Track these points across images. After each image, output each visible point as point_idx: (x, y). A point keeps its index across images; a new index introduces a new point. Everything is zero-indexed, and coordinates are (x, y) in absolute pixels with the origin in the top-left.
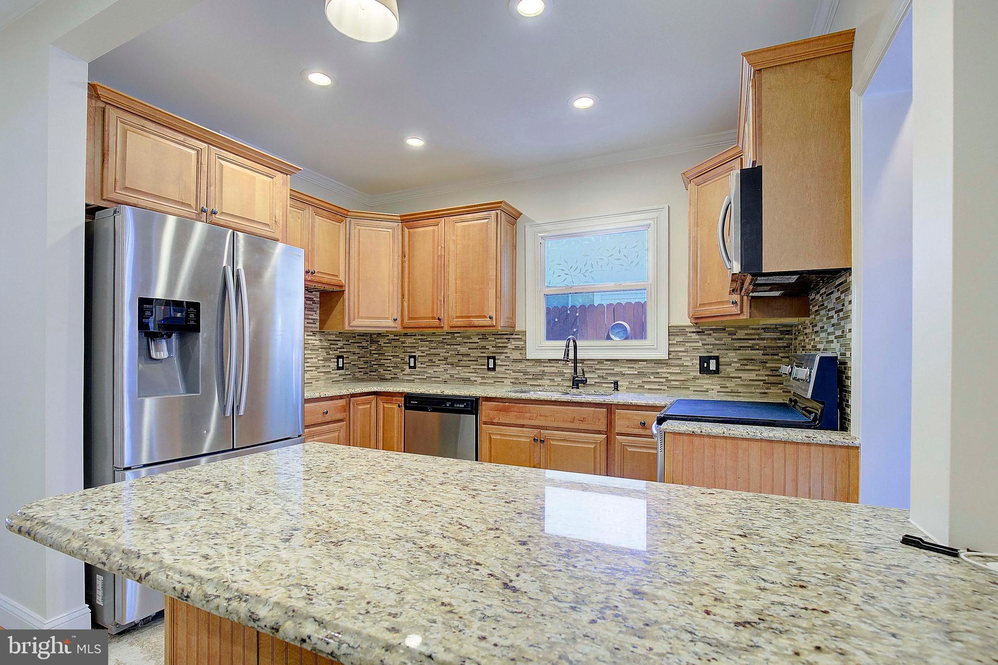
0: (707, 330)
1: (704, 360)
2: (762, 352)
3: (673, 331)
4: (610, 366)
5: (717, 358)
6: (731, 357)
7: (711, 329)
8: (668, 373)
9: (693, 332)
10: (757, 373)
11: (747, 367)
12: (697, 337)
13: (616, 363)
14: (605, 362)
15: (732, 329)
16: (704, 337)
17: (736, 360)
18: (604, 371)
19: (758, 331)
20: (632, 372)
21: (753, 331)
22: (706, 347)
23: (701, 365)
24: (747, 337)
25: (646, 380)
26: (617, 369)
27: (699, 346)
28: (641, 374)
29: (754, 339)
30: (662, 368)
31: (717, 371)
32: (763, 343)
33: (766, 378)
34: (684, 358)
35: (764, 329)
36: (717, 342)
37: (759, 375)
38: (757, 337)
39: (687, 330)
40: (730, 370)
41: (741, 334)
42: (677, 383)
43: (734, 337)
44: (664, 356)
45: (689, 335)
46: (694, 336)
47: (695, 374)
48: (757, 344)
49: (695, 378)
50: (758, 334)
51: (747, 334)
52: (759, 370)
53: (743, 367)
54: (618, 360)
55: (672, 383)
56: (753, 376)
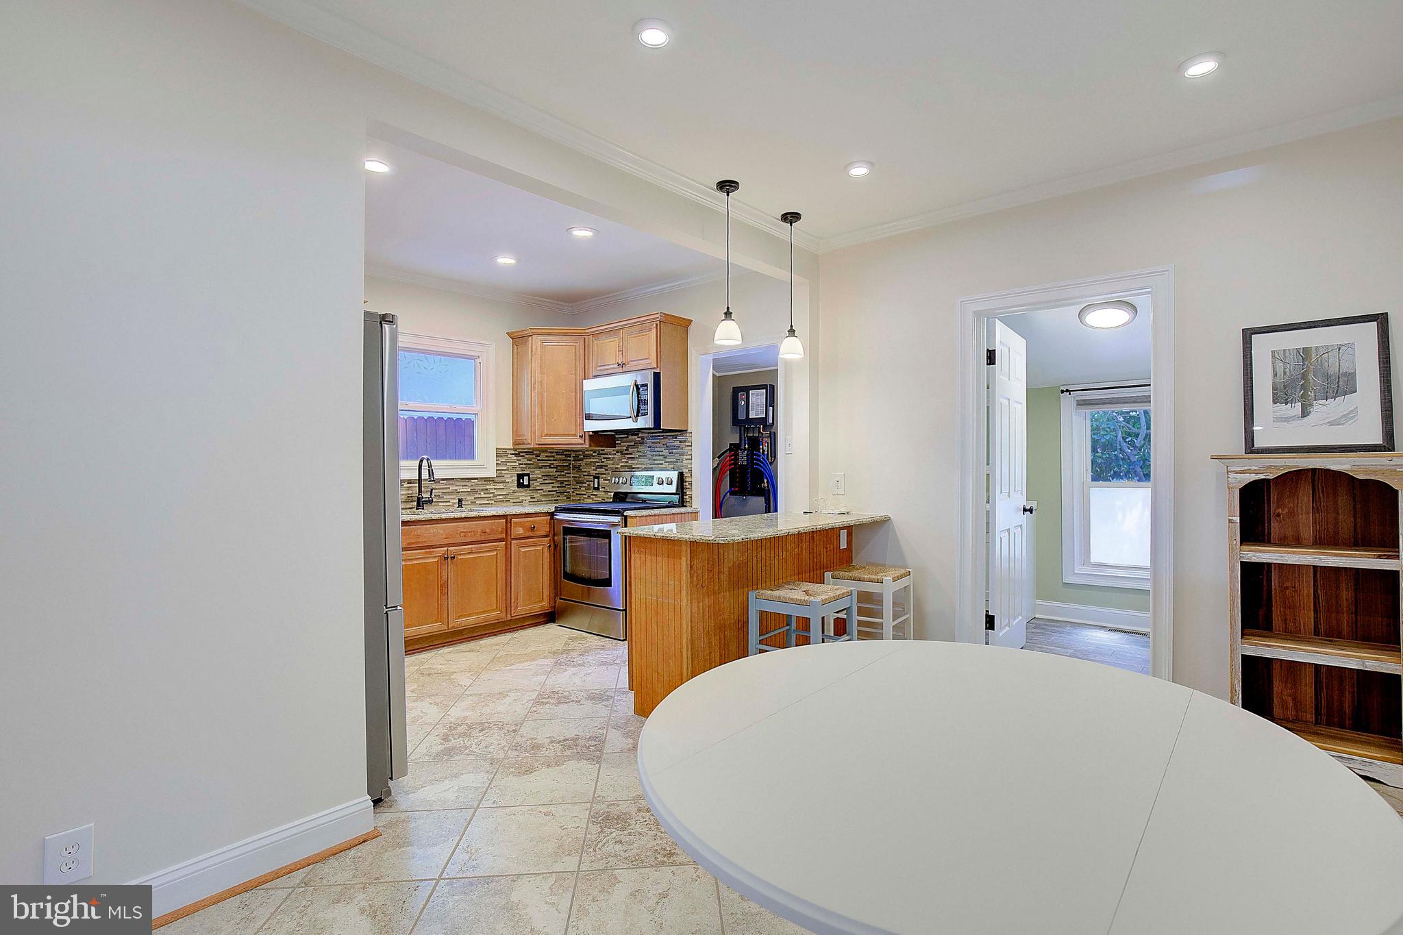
0: (522, 452)
1: (520, 476)
2: (555, 470)
3: (500, 453)
4: (446, 485)
5: (528, 475)
6: (537, 474)
7: (525, 452)
8: (495, 489)
9: (513, 454)
10: (553, 485)
11: (546, 482)
12: (515, 458)
13: (451, 482)
14: (441, 482)
15: (538, 452)
16: (520, 458)
17: (540, 476)
18: (440, 490)
19: (553, 454)
20: (466, 490)
21: (550, 454)
22: (521, 466)
23: (518, 481)
24: (546, 459)
25: (477, 496)
26: (452, 488)
27: (515, 466)
28: (474, 491)
29: (550, 460)
30: (490, 484)
31: (528, 486)
32: (556, 463)
33: (558, 489)
34: (506, 476)
35: (556, 452)
36: (528, 462)
37: (555, 487)
38: (552, 458)
39: (508, 452)
40: (535, 484)
41: (543, 456)
42: (501, 497)
43: (539, 458)
44: (492, 473)
45: (509, 456)
46: (513, 457)
47: (513, 489)
48: (553, 464)
49: (514, 492)
50: (554, 457)
51: (546, 456)
52: (553, 483)
53: (544, 482)
54: (453, 479)
55: (498, 497)
56: (550, 488)
